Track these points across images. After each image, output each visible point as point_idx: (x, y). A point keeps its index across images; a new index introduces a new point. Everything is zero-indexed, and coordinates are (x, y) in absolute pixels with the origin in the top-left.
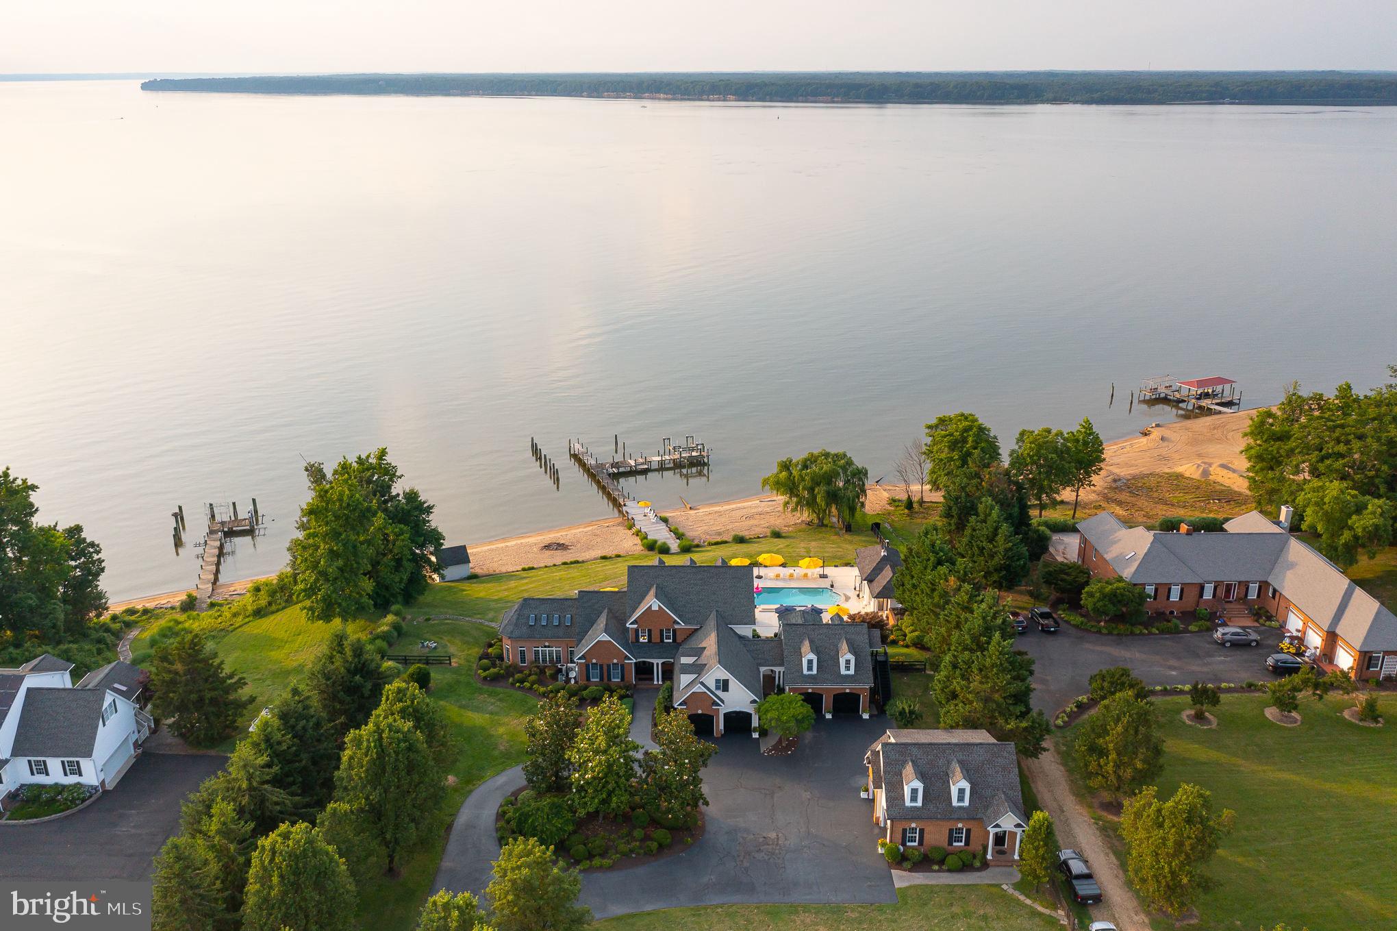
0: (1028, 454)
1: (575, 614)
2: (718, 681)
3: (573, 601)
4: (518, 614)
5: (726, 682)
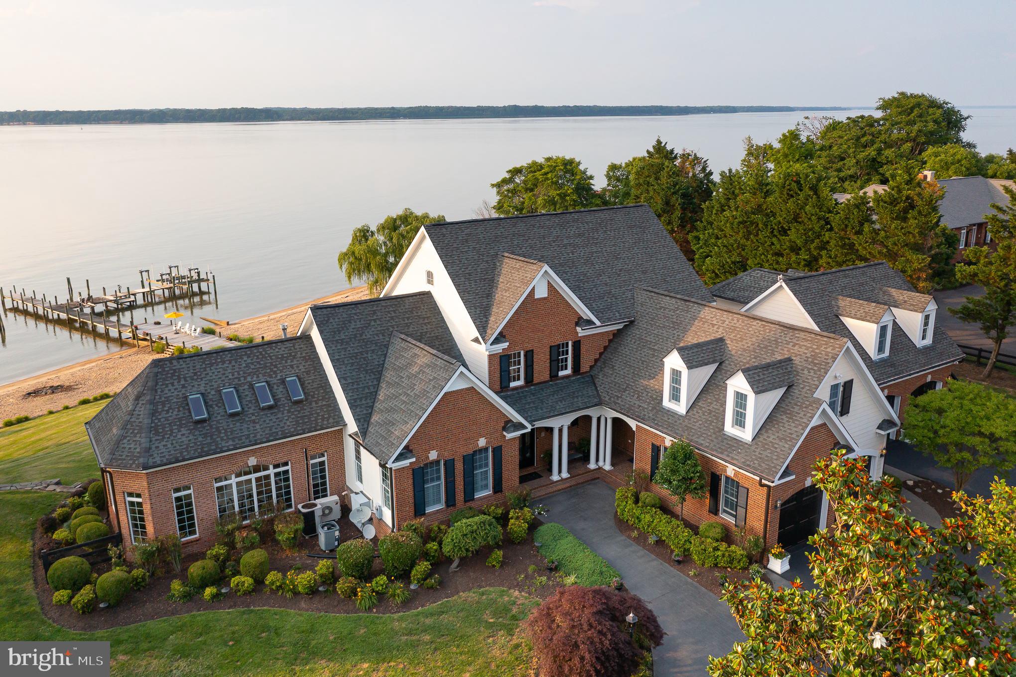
1: (308, 373)
2: (834, 388)
3: (288, 344)
4: (151, 402)
5: (848, 385)
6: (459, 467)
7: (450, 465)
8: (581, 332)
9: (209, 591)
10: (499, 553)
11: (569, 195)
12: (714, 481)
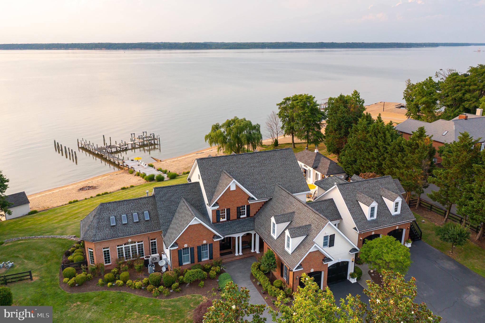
1: (152, 210)
2: (326, 238)
3: (147, 199)
4: (98, 218)
5: (332, 237)
6: (196, 250)
7: (192, 249)
8: (250, 202)
9: (109, 284)
10: (202, 283)
11: (306, 113)
12: (282, 265)
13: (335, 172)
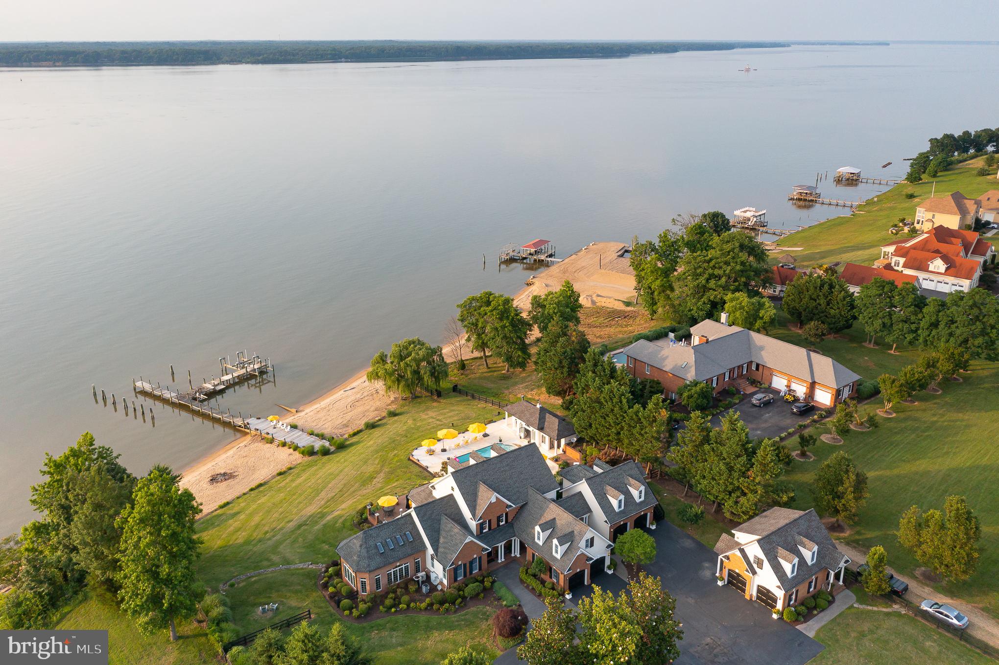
0: (554, 312)
2: (587, 541)
3: (404, 518)
5: (592, 539)
6: (468, 565)
7: (465, 565)
8: (508, 510)
9: (393, 610)
10: (482, 595)
12: (550, 569)
13: (566, 433)
